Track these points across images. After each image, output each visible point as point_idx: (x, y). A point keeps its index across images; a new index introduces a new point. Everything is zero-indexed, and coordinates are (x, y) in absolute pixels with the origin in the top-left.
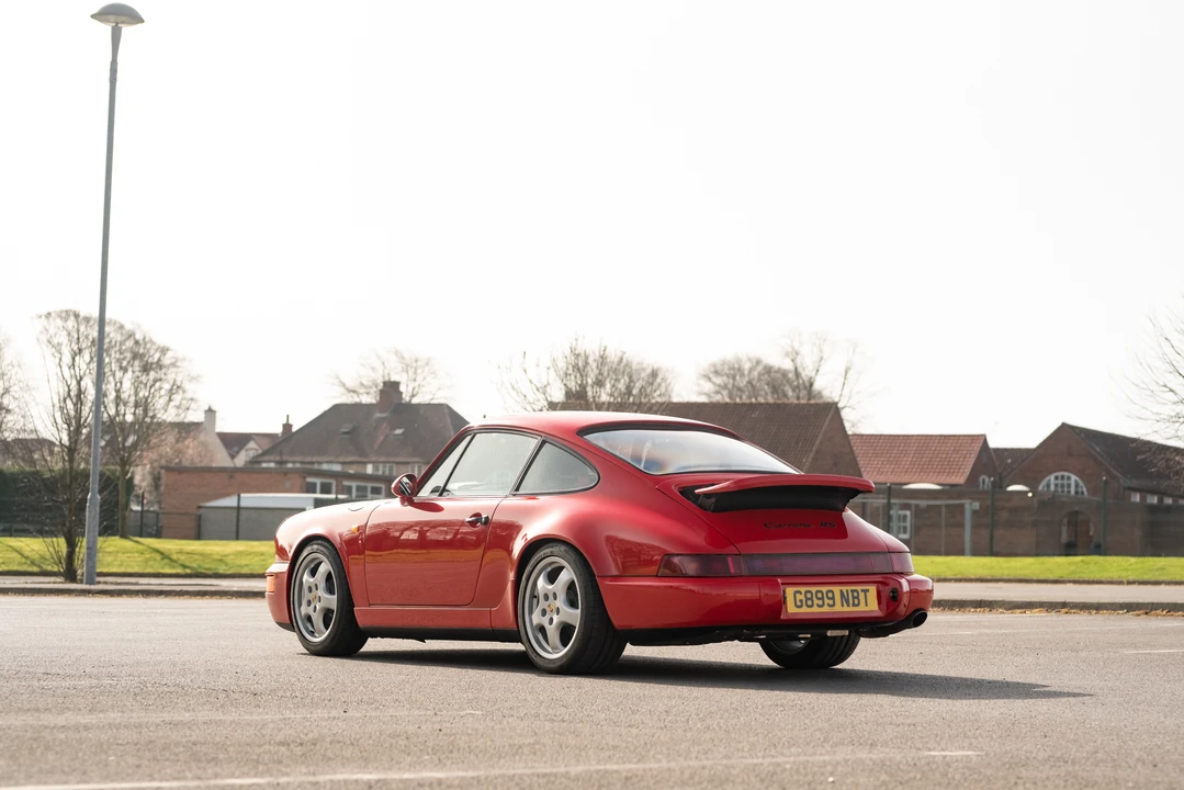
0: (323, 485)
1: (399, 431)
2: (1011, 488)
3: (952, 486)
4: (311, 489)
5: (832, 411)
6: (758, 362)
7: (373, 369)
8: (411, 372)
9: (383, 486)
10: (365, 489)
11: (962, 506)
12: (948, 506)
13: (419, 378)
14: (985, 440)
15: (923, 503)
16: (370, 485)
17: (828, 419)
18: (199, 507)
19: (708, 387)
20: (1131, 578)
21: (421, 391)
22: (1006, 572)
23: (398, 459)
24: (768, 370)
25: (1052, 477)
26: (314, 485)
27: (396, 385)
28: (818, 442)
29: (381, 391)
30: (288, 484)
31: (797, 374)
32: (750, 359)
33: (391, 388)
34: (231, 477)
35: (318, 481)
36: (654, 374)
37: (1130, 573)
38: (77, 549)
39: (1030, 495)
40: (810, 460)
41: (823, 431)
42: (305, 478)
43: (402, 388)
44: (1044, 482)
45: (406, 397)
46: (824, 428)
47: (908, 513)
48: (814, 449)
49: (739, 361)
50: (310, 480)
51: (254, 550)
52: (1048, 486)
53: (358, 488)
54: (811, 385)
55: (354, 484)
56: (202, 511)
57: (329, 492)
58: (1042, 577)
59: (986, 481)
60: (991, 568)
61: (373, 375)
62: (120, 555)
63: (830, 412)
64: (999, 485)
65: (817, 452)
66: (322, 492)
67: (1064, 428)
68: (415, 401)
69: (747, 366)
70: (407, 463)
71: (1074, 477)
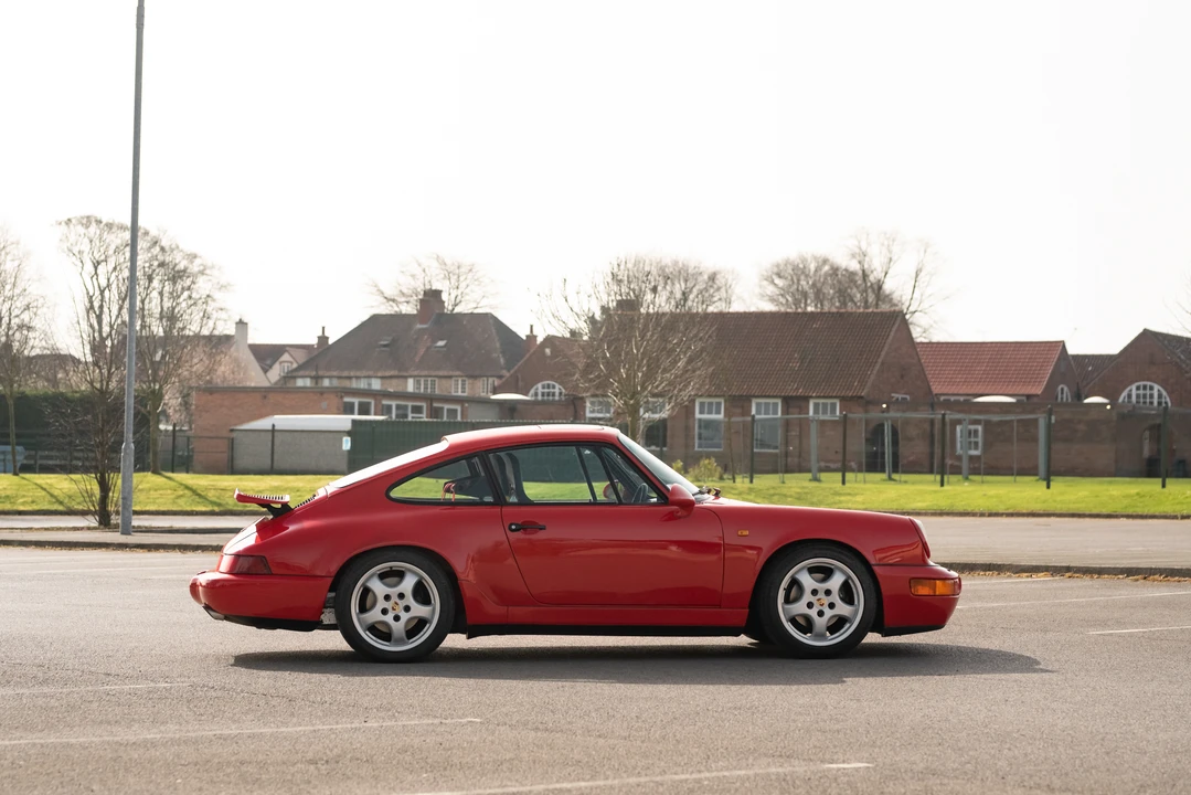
0: (360, 404)
1: (441, 343)
2: (1087, 401)
3: (1029, 397)
4: (348, 409)
5: (899, 319)
6: (825, 261)
7: (413, 276)
8: (454, 278)
9: (424, 405)
10: (406, 407)
11: (1036, 420)
12: (1018, 421)
13: (463, 285)
14: (1064, 346)
15: (996, 418)
16: (410, 404)
17: (894, 329)
18: (232, 430)
19: (771, 290)
20: (1185, 513)
21: (466, 300)
22: (1059, 506)
23: (441, 373)
24: (835, 270)
25: (1134, 387)
26: (352, 404)
27: (437, 293)
28: (883, 353)
29: (421, 301)
30: (324, 405)
31: (865, 276)
32: (815, 258)
33: (432, 297)
34: (265, 397)
35: (356, 401)
36: (713, 278)
37: (1185, 507)
38: (111, 494)
39: (1109, 407)
40: (875, 372)
41: (889, 340)
42: (342, 397)
43: (444, 297)
44: (1125, 394)
45: (448, 306)
46: (890, 338)
47: (980, 428)
48: (880, 360)
49: (804, 260)
50: (347, 399)
51: (291, 485)
52: (1130, 396)
53: (398, 407)
54: (880, 288)
55: (394, 403)
56: (234, 435)
57: (367, 413)
58: (1095, 511)
59: (1064, 392)
60: (1044, 502)
61: (413, 283)
62: (152, 492)
63: (896, 320)
64: (1079, 396)
65: (883, 363)
66: (359, 414)
67: (1146, 334)
68: (458, 310)
69: (812, 267)
70: (450, 377)
71: (1156, 387)
